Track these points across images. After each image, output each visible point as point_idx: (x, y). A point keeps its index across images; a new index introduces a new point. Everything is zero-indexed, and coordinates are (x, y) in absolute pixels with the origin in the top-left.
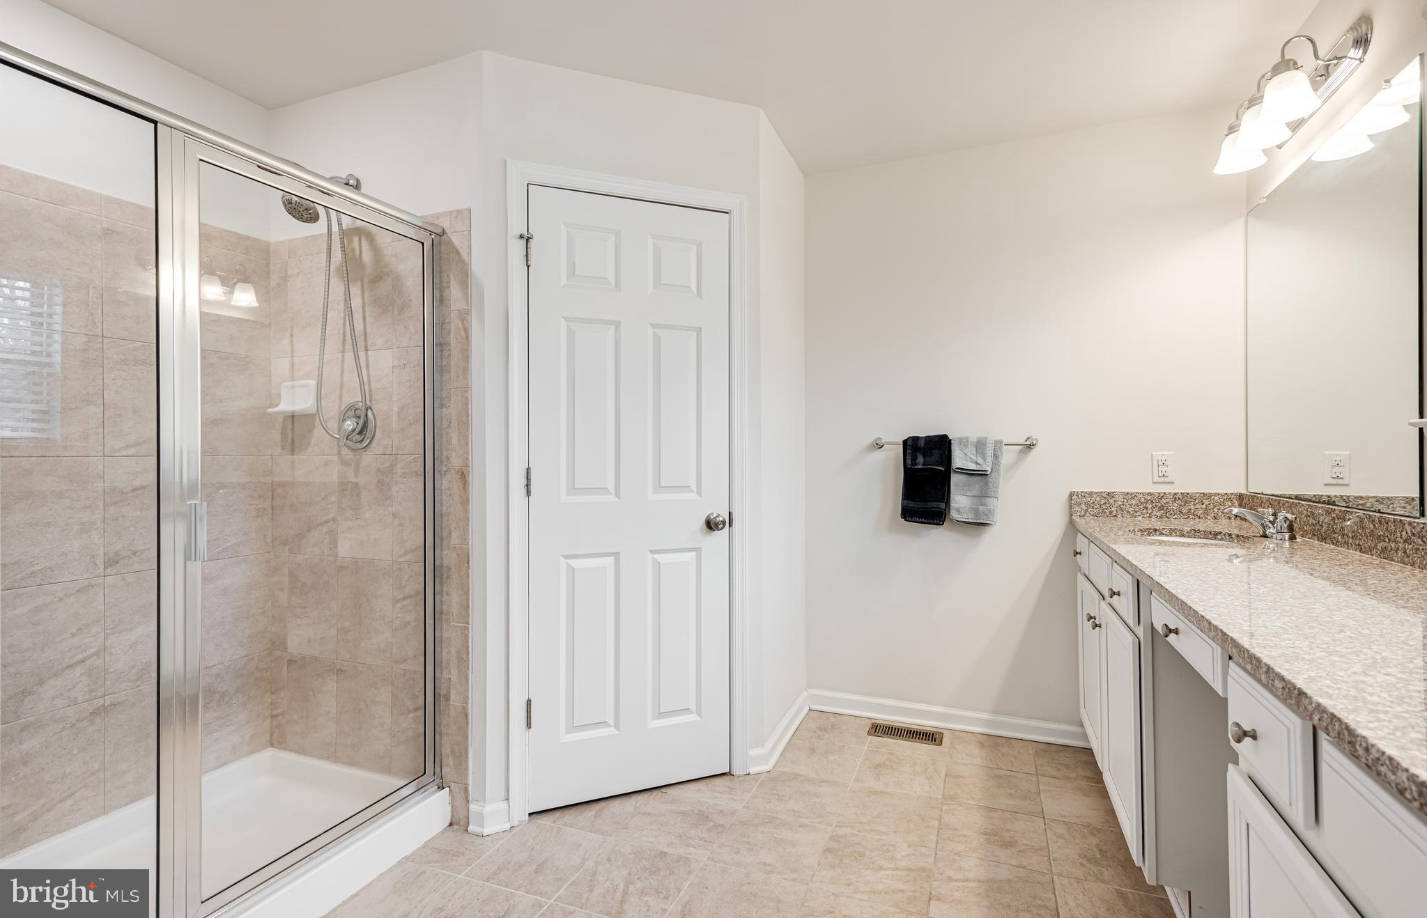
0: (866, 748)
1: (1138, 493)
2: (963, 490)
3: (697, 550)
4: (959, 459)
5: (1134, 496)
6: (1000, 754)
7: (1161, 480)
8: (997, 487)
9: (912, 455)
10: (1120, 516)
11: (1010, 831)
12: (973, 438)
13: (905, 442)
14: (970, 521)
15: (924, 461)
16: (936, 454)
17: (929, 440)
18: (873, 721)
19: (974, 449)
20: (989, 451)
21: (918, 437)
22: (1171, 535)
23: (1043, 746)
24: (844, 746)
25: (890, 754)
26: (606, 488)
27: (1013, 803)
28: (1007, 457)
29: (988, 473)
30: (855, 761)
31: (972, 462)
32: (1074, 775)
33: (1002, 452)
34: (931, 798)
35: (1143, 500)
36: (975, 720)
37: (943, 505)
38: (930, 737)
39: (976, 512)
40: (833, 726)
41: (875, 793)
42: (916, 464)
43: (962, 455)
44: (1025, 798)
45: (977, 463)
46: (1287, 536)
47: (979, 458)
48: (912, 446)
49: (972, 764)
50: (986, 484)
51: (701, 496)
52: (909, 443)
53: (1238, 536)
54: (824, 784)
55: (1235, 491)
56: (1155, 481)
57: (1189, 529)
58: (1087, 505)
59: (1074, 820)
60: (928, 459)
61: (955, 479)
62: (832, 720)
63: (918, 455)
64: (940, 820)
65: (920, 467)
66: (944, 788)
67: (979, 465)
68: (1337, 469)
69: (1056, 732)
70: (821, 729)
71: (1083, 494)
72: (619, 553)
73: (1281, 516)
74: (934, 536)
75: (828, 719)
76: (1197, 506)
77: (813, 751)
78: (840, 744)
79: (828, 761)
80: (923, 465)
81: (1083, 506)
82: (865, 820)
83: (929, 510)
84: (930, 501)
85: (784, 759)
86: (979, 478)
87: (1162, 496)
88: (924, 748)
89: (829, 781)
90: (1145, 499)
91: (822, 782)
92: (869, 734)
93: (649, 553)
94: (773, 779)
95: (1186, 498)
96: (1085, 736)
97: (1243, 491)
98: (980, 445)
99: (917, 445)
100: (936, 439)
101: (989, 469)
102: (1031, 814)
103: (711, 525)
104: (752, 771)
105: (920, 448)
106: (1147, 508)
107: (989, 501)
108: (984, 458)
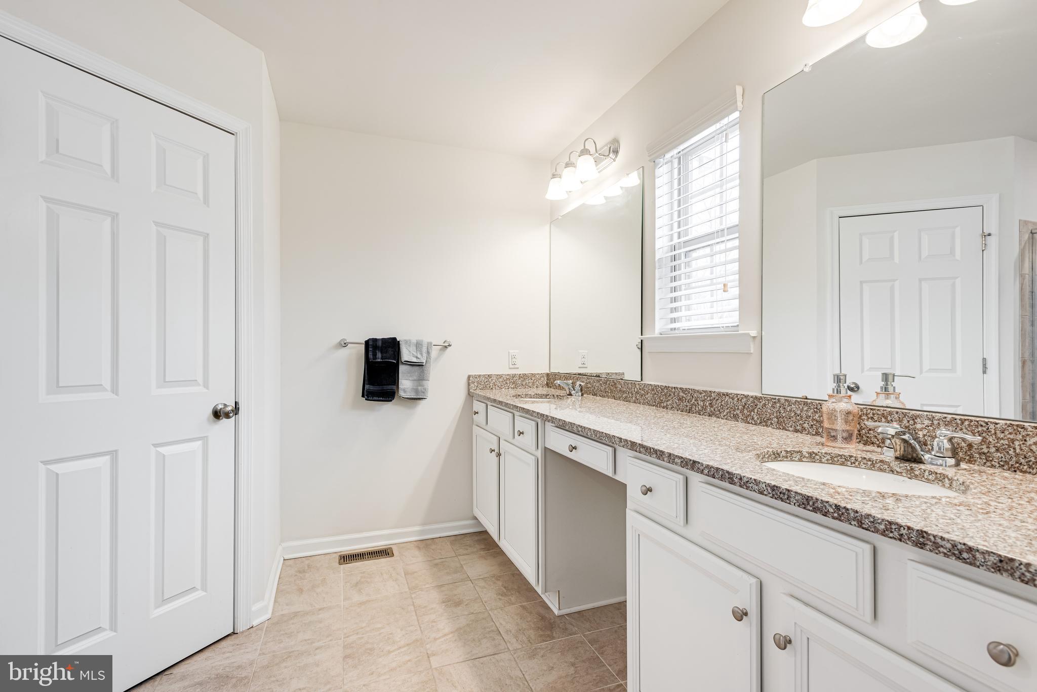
0: (342, 574)
1: (503, 374)
2: (407, 376)
3: (204, 439)
4: (406, 354)
5: (501, 376)
6: (432, 551)
7: (513, 367)
8: (429, 374)
9: (373, 352)
10: (494, 388)
11: (456, 595)
12: (414, 341)
13: (367, 343)
14: (412, 397)
15: (382, 356)
16: (390, 351)
17: (384, 341)
18: (340, 554)
19: (415, 348)
20: (424, 350)
21: (376, 339)
22: (526, 397)
23: (453, 538)
24: (325, 578)
25: (361, 573)
26: (101, 385)
27: (451, 577)
28: (434, 352)
29: (424, 364)
30: (338, 586)
31: (414, 357)
32: (475, 550)
33: (431, 349)
34: (402, 593)
35: (505, 379)
36: (412, 533)
37: (394, 387)
38: (385, 553)
39: (417, 391)
40: (309, 566)
41: (362, 603)
42: (376, 358)
43: (407, 352)
44: (456, 572)
45: (417, 358)
46: (580, 394)
47: (418, 354)
48: (371, 345)
49: (418, 562)
50: (423, 372)
51: (208, 389)
52: (371, 343)
53: (557, 396)
54: (320, 612)
55: (545, 372)
56: (510, 367)
57: (534, 394)
58: (478, 382)
59: (486, 575)
60: (384, 355)
61: (402, 369)
62: (307, 562)
63: (377, 351)
64: (414, 605)
65: (379, 360)
66: (408, 583)
67: (419, 358)
68: (583, 360)
69: (463, 527)
70: (300, 572)
71: (475, 377)
72: (116, 451)
73: (578, 383)
74: (386, 409)
75: (303, 562)
76: (529, 381)
77: (301, 591)
78: (321, 578)
79: (317, 594)
80: (382, 359)
81: (475, 384)
82: (364, 625)
83: (385, 391)
84: (385, 385)
85: (279, 605)
86: (417, 368)
87: (514, 376)
88: (383, 561)
89: (324, 608)
90: (506, 378)
91: (320, 610)
92: (340, 564)
93: (152, 447)
94: (276, 624)
95: (524, 377)
96: (479, 524)
97: (548, 372)
98: (418, 345)
99: (376, 345)
100: (390, 341)
101: (424, 361)
102: (462, 580)
103: (217, 414)
104: (255, 623)
105: (379, 347)
106: (507, 383)
107: (425, 382)
108: (422, 354)
